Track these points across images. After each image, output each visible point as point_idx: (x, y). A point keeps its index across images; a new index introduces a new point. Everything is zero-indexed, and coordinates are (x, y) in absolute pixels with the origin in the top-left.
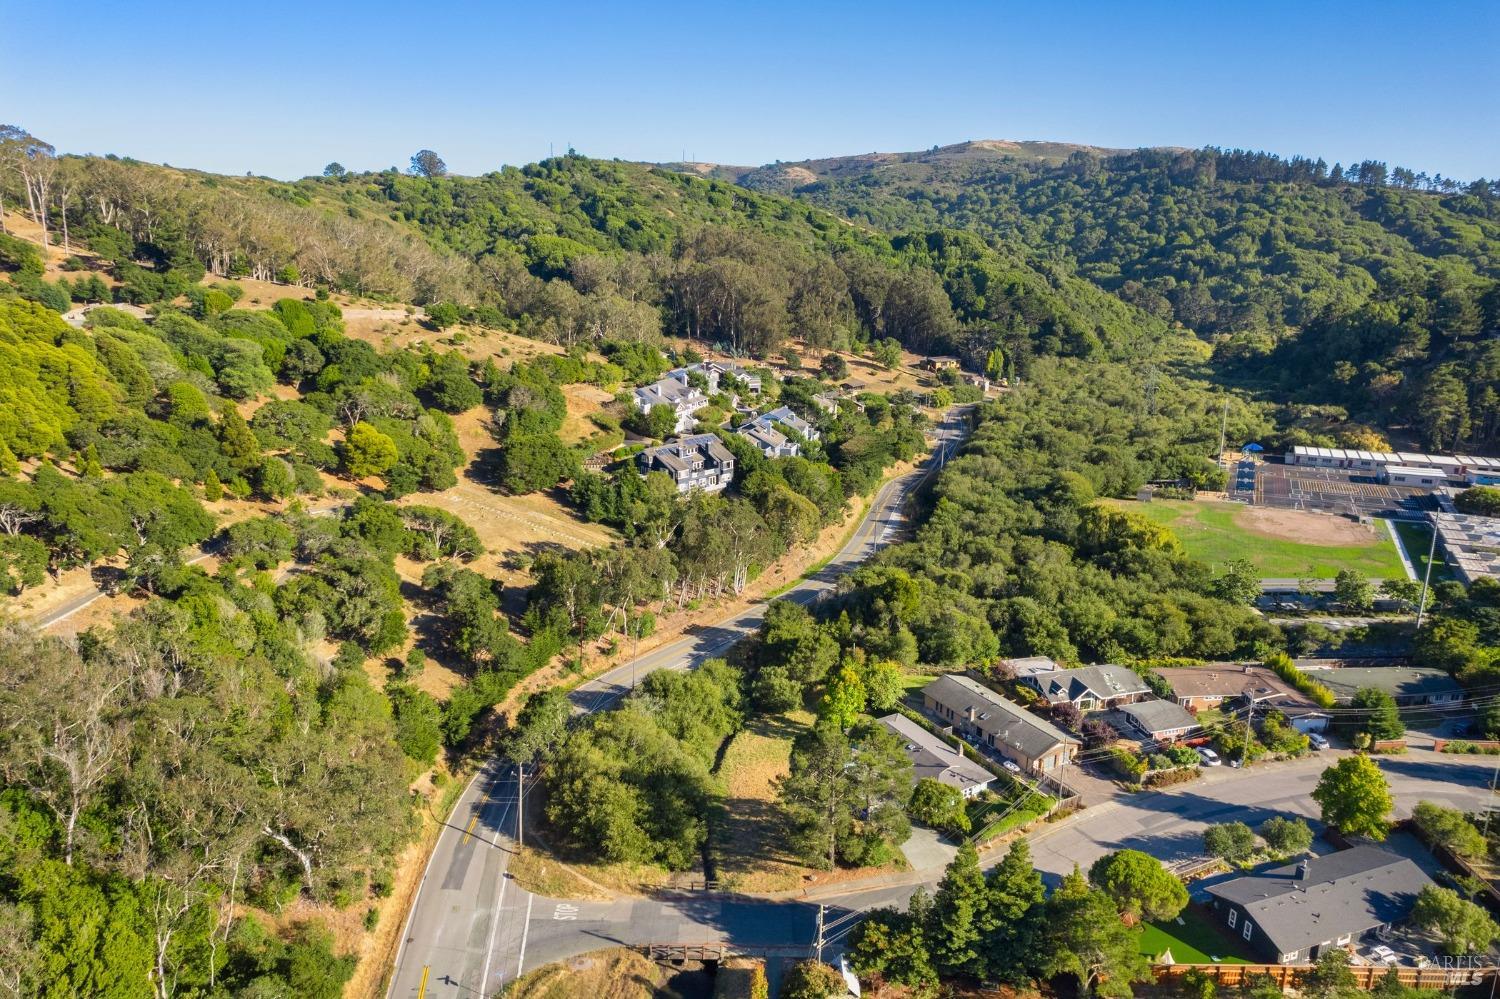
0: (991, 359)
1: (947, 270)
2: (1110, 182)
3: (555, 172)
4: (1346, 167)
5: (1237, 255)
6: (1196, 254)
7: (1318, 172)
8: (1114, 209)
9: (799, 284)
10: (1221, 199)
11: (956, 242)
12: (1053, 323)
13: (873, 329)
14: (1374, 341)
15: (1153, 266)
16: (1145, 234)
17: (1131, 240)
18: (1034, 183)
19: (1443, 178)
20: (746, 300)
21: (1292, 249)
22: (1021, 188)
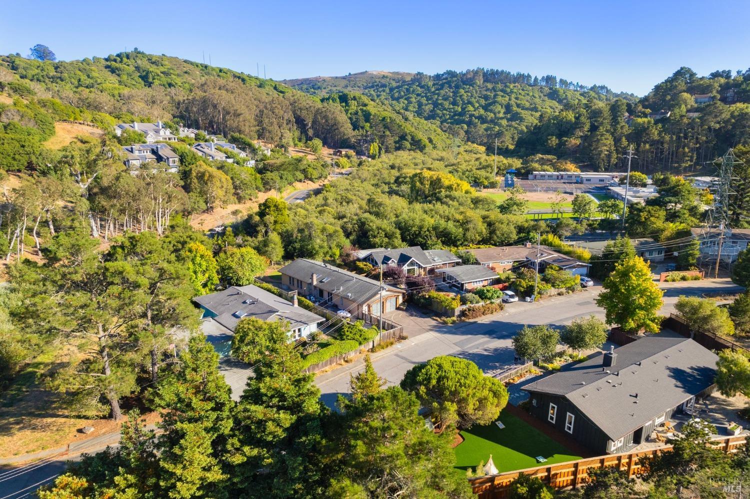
0: (372, 148)
1: (350, 112)
2: (434, 85)
3: (125, 60)
4: (540, 78)
5: (495, 114)
6: (476, 114)
7: (528, 80)
8: (436, 96)
9: (261, 107)
10: (486, 91)
11: (354, 99)
12: (406, 135)
13: (307, 135)
14: (564, 129)
15: (455, 120)
16: (451, 106)
17: (445, 109)
18: (398, 87)
19: (580, 84)
20: (228, 113)
21: (519, 110)
22: (391, 90)
